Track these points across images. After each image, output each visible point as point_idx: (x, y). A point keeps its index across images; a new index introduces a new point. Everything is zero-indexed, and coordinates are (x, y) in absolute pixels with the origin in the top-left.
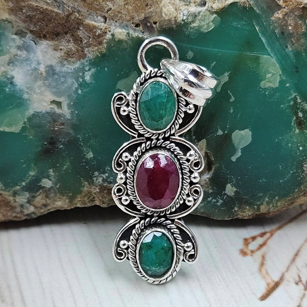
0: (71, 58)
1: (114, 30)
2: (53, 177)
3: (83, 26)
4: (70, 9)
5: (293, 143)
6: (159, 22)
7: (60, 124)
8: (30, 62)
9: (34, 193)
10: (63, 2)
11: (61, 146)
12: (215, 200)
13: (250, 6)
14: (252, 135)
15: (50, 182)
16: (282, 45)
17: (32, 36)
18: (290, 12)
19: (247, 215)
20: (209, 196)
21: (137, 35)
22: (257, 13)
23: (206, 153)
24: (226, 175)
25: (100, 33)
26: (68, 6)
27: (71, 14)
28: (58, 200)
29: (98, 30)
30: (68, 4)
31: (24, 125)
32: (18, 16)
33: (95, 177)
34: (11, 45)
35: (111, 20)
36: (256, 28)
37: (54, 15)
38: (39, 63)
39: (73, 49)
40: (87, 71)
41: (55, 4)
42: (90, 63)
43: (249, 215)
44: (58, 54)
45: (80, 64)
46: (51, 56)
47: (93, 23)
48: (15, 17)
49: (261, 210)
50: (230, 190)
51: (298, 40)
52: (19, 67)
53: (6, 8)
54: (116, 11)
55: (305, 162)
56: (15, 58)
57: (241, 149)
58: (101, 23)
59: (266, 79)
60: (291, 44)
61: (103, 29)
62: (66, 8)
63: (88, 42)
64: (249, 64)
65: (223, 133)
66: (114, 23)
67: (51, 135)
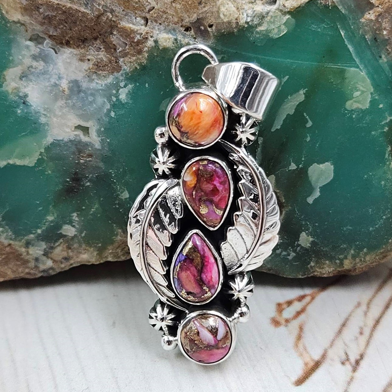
0: (102, 71)
1: (157, 35)
2: (77, 222)
3: (117, 30)
4: (100, 8)
5: (386, 180)
6: (216, 24)
7: (86, 156)
8: (48, 76)
9: (53, 244)
11: (88, 184)
12: (286, 253)
13: (333, 4)
14: (334, 169)
15: (73, 229)
16: (374, 55)
17: (51, 43)
18: (385, 12)
19: (326, 272)
20: (278, 247)
21: (187, 42)
22: (342, 13)
24: (300, 220)
25: (139, 38)
26: (97, 4)
27: (102, 14)
28: (83, 252)
29: (136, 35)
30: (98, 2)
31: (40, 157)
32: (33, 17)
34: (25, 55)
35: (154, 22)
36: (341, 32)
37: (80, 15)
38: (61, 78)
39: (105, 59)
40: (122, 88)
41: (81, 2)
42: (125, 78)
43: (329, 272)
44: (86, 66)
45: (113, 78)
46: (76, 68)
47: (131, 25)
48: (30, 17)
49: (345, 266)
50: (305, 240)
52: (35, 83)
53: (18, 6)
54: (161, 11)
56: (30, 71)
57: (319, 188)
58: (140, 26)
59: (353, 98)
60: (386, 54)
61: (144, 33)
62: (95, 6)
63: (124, 50)
64: (331, 79)
65: (296, 167)
66: (158, 26)
67: (74, 169)
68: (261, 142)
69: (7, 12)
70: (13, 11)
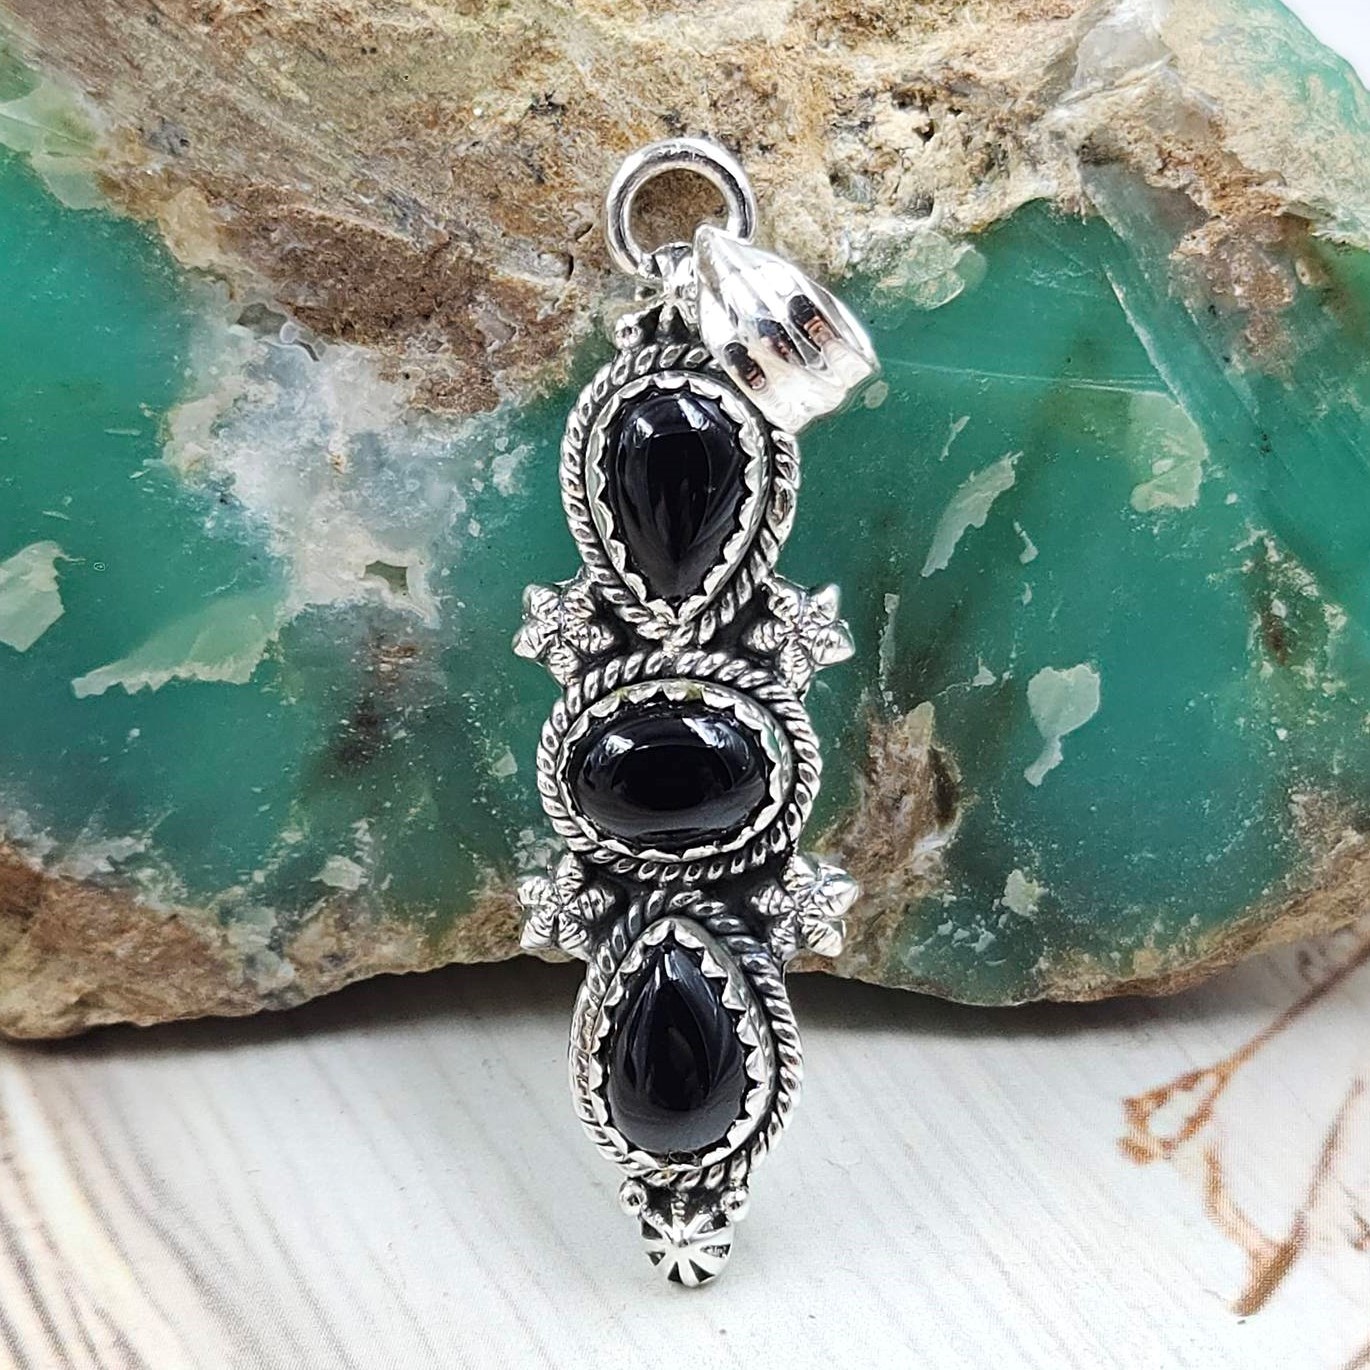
0: (443, 405)
1: (601, 303)
2: (367, 848)
3: (488, 290)
5: (1250, 714)
7: (398, 652)
8: (292, 424)
9: (296, 913)
10: (415, 201)
11: (402, 734)
12: (966, 934)
13: (1092, 213)
14: (1101, 686)
15: (358, 870)
16: (1209, 353)
17: (300, 329)
18: (1238, 232)
19: (1084, 988)
20: (945, 915)
22: (1118, 237)
23: (934, 756)
24: (1007, 835)
25: (550, 312)
26: (433, 215)
27: (448, 244)
28: (384, 938)
30: (435, 210)
31: (266, 656)
32: (251, 256)
33: (524, 847)
34: (226, 363)
35: (589, 266)
36: (1117, 291)
37: (383, 249)
38: (328, 427)
39: (451, 372)
40: (502, 453)
41: (385, 211)
42: (508, 425)
43: (1093, 984)
44: (399, 392)
45: (476, 427)
46: (370, 399)
47: (526, 276)
48: (243, 256)
49: (1137, 970)
50: (1021, 893)
51: (1268, 334)
52: (253, 444)
53: (210, 225)
55: (1296, 785)
56: (239, 409)
57: (1061, 740)
58: (553, 278)
59: (1153, 476)
60: (1243, 351)
61: (562, 298)
62: (423, 222)
63: (505, 347)
64: (1089, 423)
65: (995, 679)
66: (601, 277)
67: (364, 692)
68: (893, 607)
69: (178, 244)
70: (195, 239)
